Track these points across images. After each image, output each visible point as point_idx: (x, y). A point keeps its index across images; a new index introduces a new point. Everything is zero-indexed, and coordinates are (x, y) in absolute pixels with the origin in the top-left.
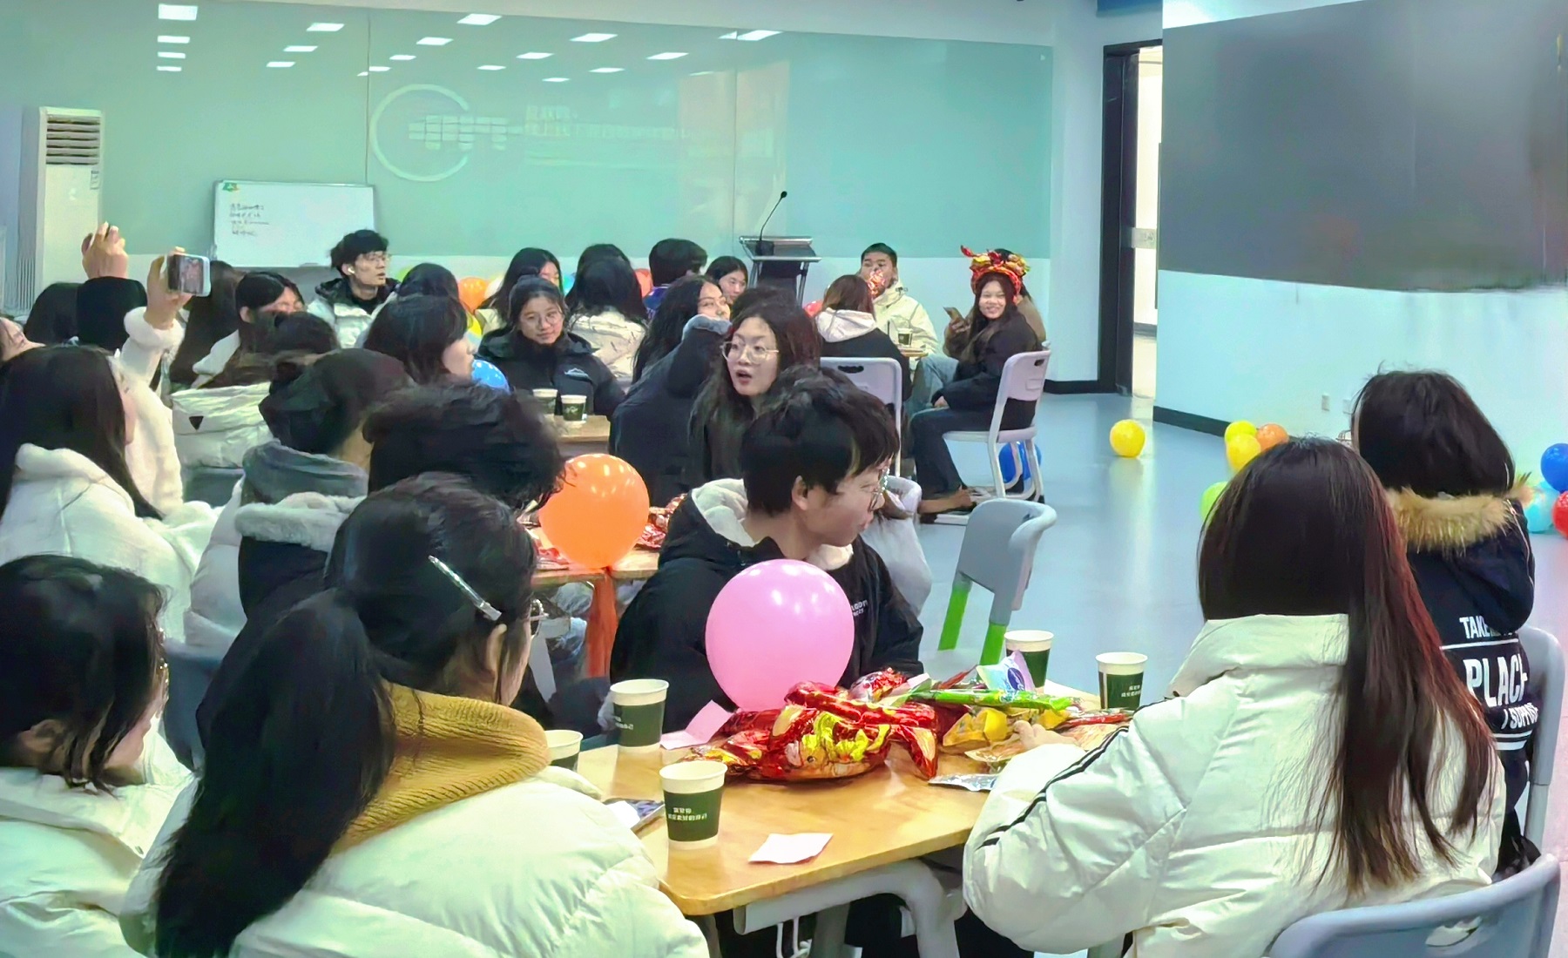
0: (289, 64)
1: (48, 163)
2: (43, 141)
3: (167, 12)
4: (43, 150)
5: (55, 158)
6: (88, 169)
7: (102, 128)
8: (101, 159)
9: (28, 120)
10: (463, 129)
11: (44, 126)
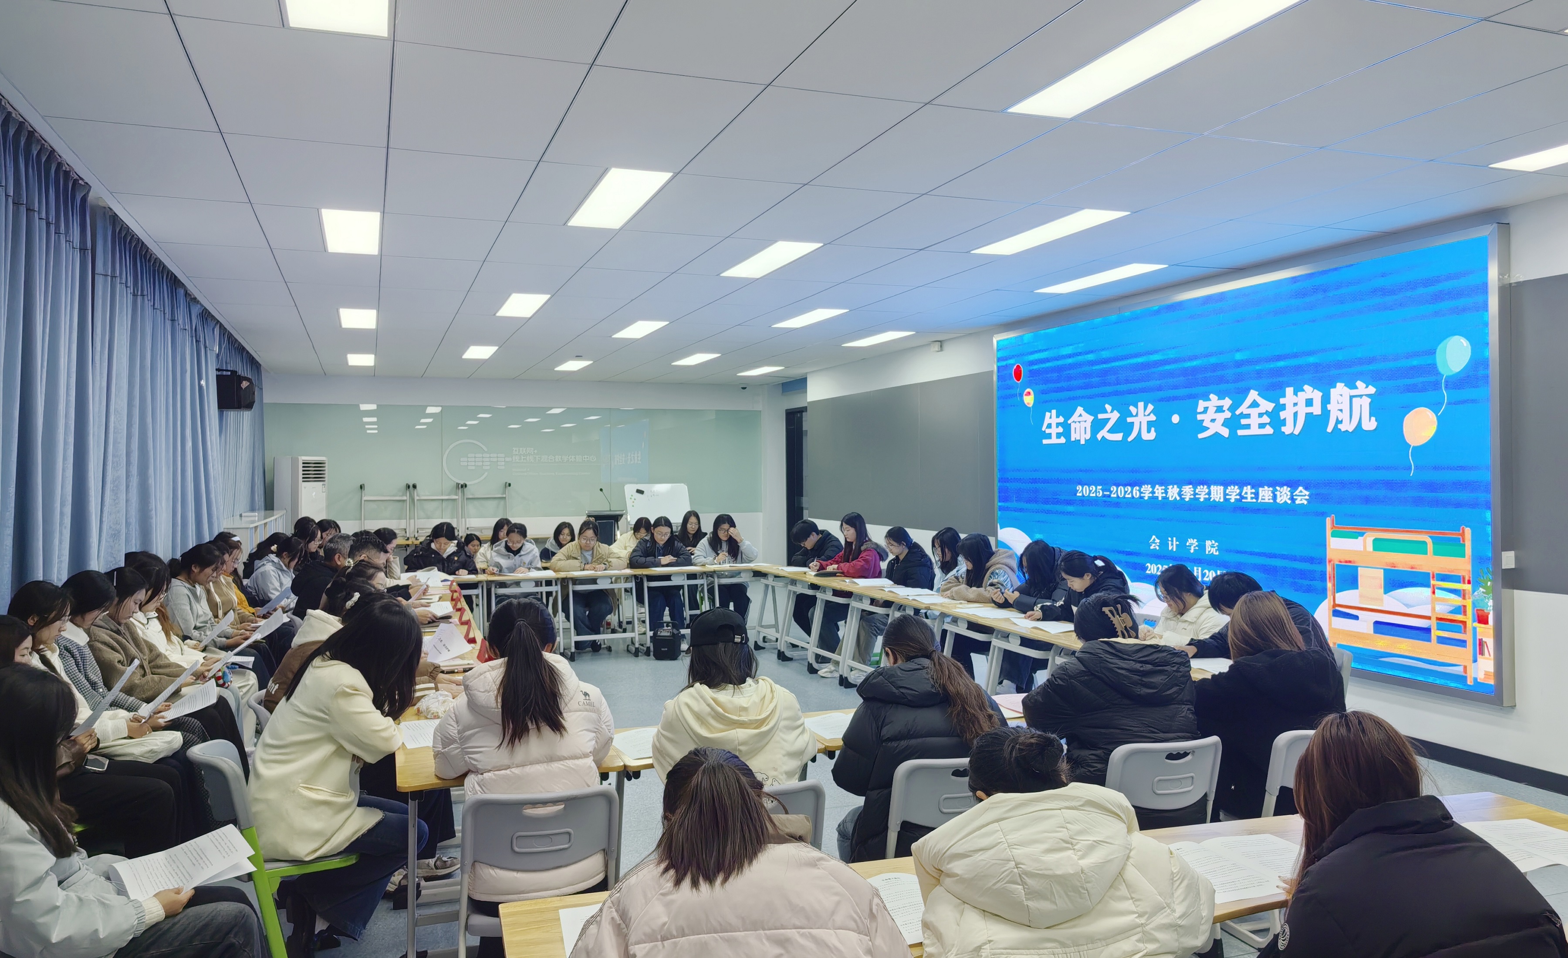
0: (425, 427)
1: (303, 481)
2: (301, 472)
3: (364, 407)
4: (301, 476)
5: (306, 479)
6: (321, 483)
7: (326, 465)
8: (326, 479)
9: (294, 461)
10: (484, 460)
11: (301, 465)
